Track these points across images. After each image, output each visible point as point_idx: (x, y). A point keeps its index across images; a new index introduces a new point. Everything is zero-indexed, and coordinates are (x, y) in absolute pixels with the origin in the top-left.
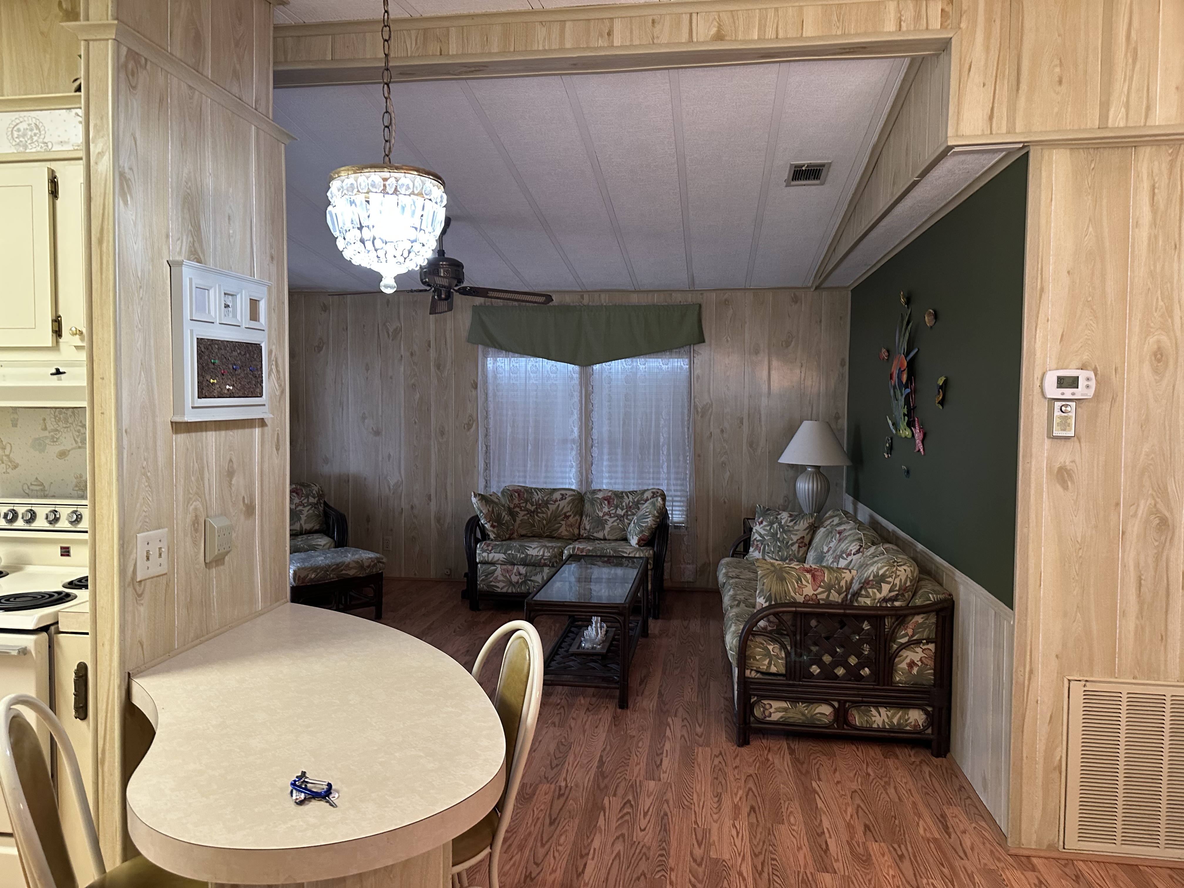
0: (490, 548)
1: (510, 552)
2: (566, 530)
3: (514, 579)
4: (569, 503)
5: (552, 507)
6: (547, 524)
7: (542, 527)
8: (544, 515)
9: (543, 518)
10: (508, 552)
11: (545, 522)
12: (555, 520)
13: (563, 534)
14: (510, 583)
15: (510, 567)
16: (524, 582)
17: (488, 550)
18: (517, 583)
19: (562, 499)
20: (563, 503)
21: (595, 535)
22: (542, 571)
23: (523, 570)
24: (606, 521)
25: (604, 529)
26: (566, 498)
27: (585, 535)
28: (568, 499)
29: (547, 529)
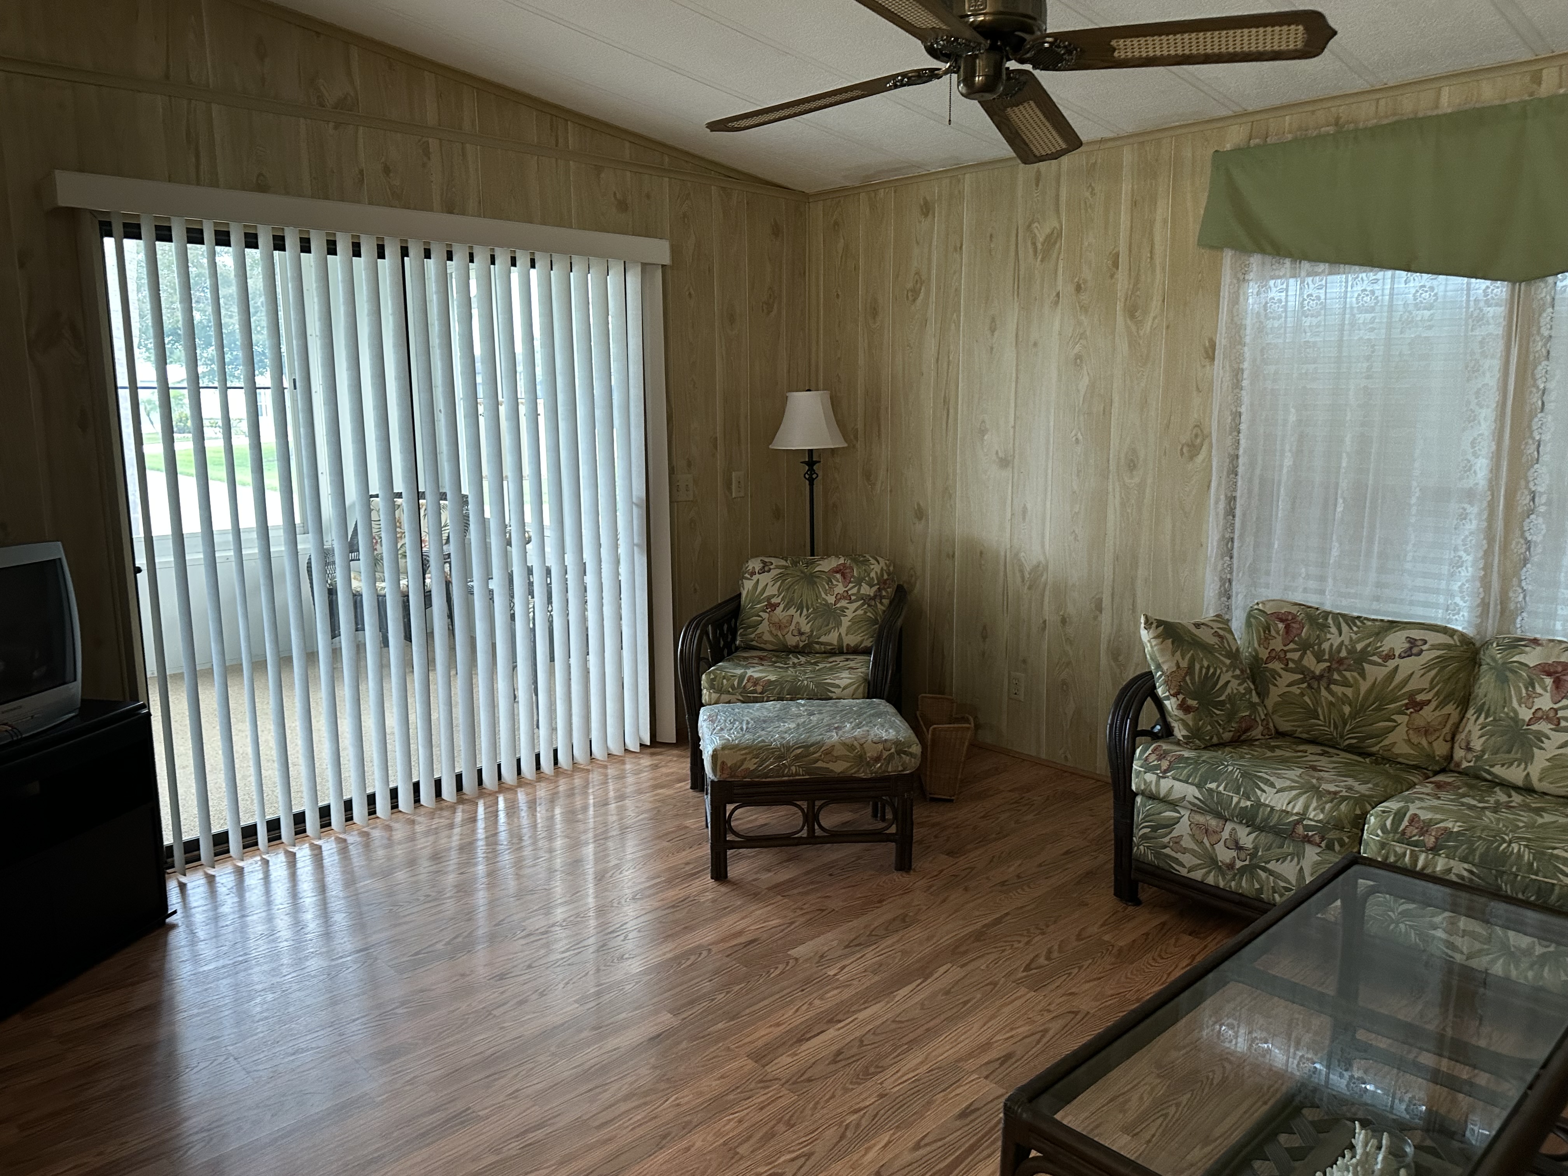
0: (1165, 764)
1: (1213, 786)
2: (1409, 741)
3: (1224, 855)
4: (1428, 667)
5: (1375, 673)
6: (1353, 716)
7: (1340, 724)
8: (1349, 692)
9: (1344, 700)
10: (1209, 786)
11: (1347, 709)
12: (1379, 709)
13: (1396, 750)
14: (1212, 862)
15: (1213, 823)
16: (1250, 870)
17: (1158, 767)
18: (1231, 866)
19: (1408, 653)
20: (1408, 666)
21: (1497, 770)
22: (1299, 855)
23: (1247, 838)
24: (1540, 736)
25: (1528, 758)
26: (1419, 654)
27: (1465, 764)
28: (1428, 656)
29: (1351, 731)
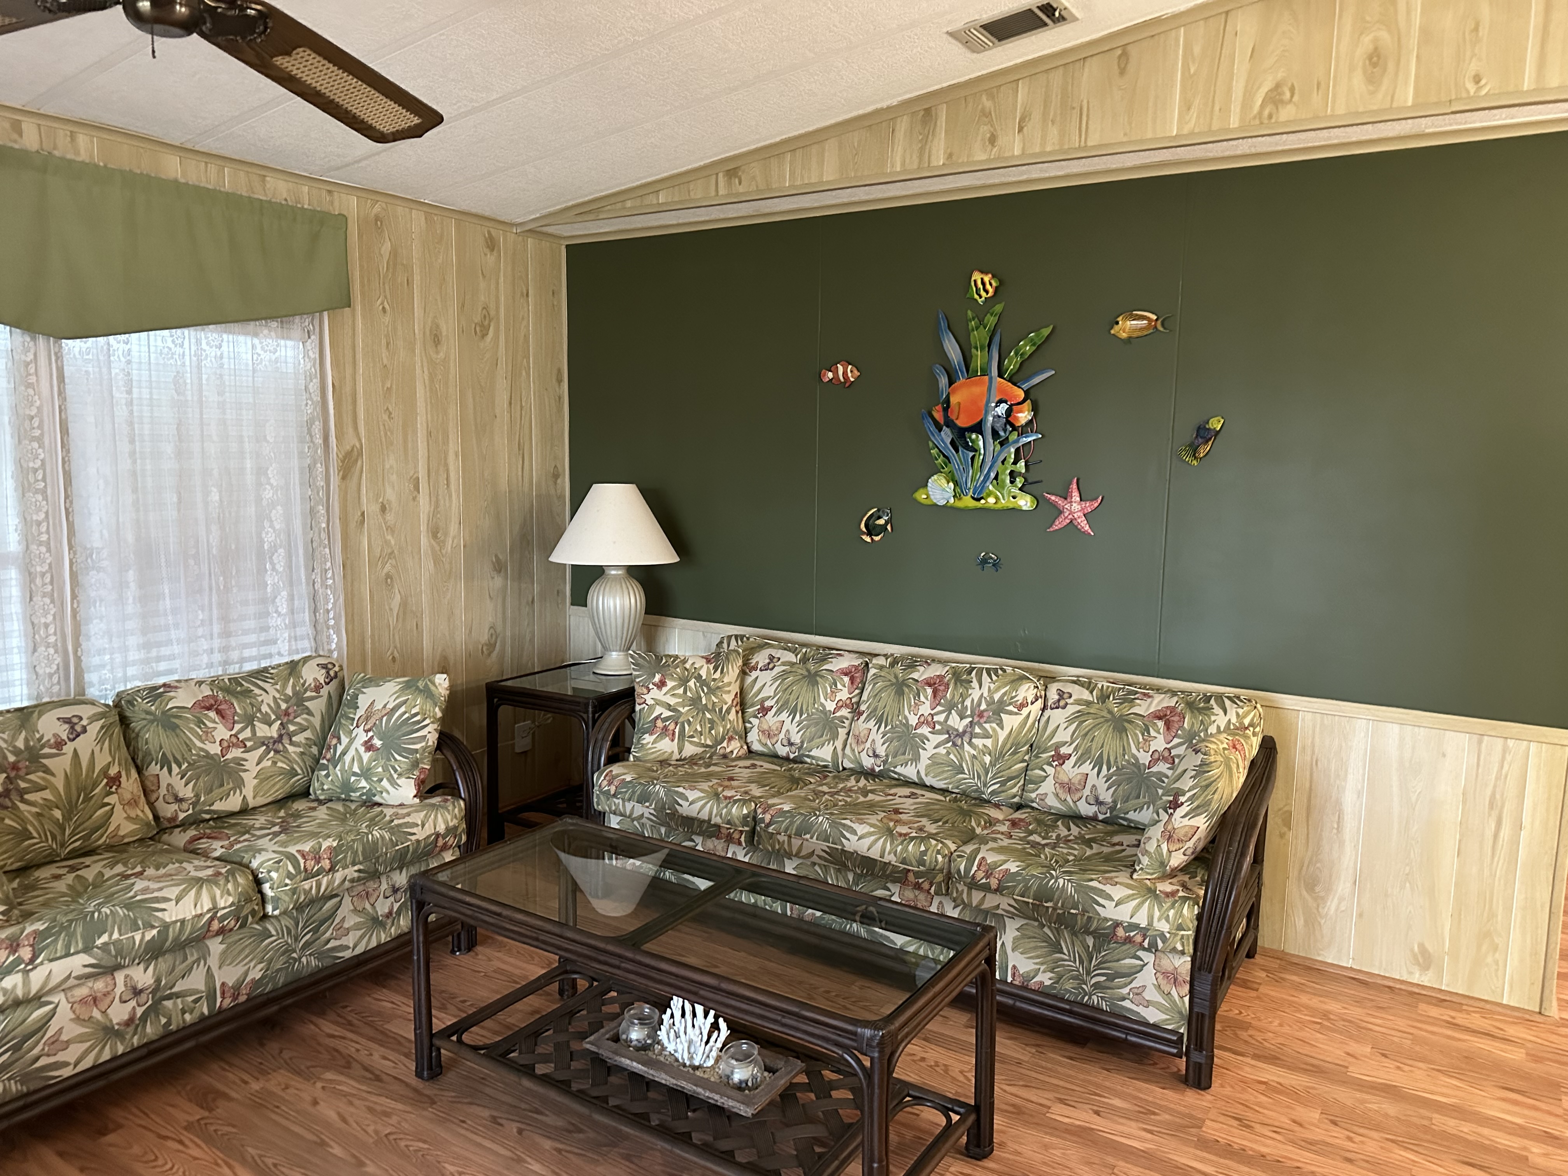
1: (105, 938)
2: (129, 818)
3: (119, 1013)
4: (100, 741)
5: (60, 765)
6: (67, 817)
7: (57, 831)
8: (47, 794)
9: (49, 805)
10: (99, 942)
11: (58, 814)
12: (87, 799)
13: (121, 833)
14: (109, 1032)
15: (99, 985)
16: (154, 1009)
18: (129, 1022)
19: (75, 735)
20: (85, 745)
21: (217, 806)
22: (204, 955)
23: (144, 977)
24: (238, 761)
25: (240, 784)
26: (84, 730)
27: (182, 816)
28: (94, 729)
29: (72, 834)
